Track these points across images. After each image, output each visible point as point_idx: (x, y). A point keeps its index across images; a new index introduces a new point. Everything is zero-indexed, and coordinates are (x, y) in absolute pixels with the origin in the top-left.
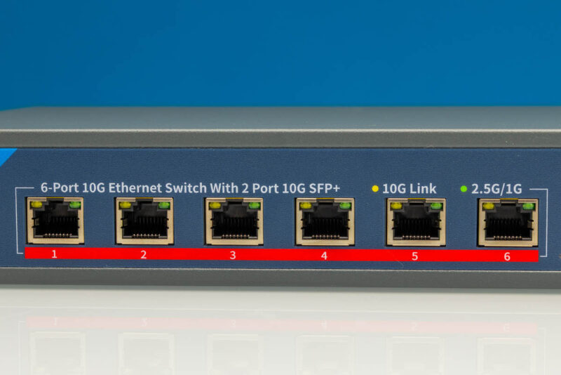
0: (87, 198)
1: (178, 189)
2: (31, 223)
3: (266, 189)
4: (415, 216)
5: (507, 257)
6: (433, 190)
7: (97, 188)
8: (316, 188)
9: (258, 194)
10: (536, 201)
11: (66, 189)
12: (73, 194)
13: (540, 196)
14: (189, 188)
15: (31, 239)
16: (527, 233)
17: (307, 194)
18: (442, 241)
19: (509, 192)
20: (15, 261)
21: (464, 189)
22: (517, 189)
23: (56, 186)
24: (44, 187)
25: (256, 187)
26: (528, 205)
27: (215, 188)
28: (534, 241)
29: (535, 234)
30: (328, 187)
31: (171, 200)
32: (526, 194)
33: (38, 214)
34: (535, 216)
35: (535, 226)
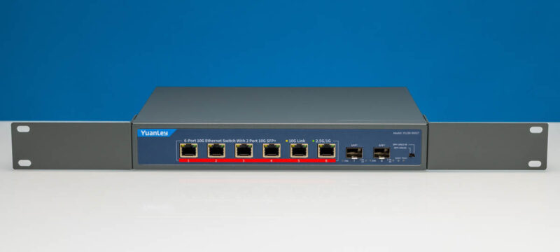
0: (199, 144)
1: (227, 141)
2: (181, 151)
3: (253, 141)
4: (299, 147)
5: (326, 161)
6: (304, 141)
7: (202, 141)
8: (269, 141)
9: (251, 143)
10: (335, 145)
11: (192, 141)
12: (194, 143)
13: (336, 143)
14: (230, 141)
15: (181, 156)
16: (332, 154)
17: (266, 143)
18: (307, 156)
19: (327, 142)
20: (176, 163)
21: (313, 141)
22: (329, 141)
23: (189, 140)
24: (185, 141)
25: (250, 140)
26: (333, 145)
27: (238, 141)
28: (334, 156)
29: (335, 154)
30: (273, 140)
31: (224, 144)
32: (332, 142)
33: (183, 149)
34: (335, 149)
35: (335, 152)
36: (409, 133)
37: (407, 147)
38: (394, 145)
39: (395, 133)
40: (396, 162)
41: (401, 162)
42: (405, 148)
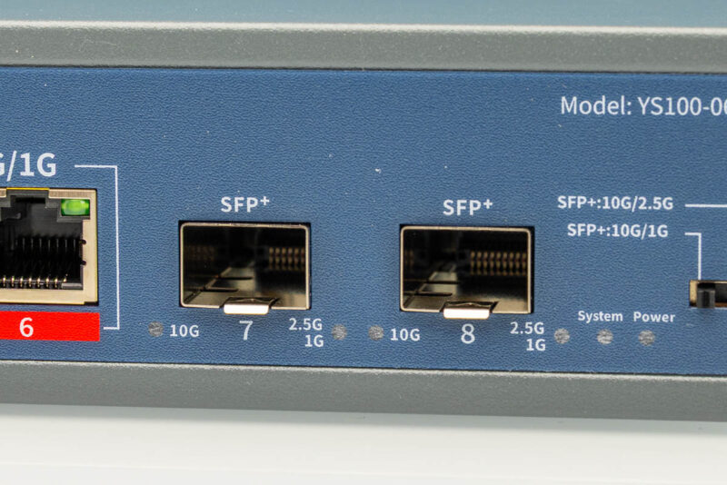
5: (25, 327)
10: (92, 196)
13: (99, 183)
16: (71, 270)
19: (27, 173)
22: (46, 165)
26: (76, 202)
28: (88, 290)
29: (90, 272)
32: (68, 178)
34: (89, 229)
35: (89, 252)
36: (690, 106)
37: (678, 220)
38: (565, 202)
39: (569, 105)
40: (581, 354)
41: (626, 355)
42: (662, 232)
